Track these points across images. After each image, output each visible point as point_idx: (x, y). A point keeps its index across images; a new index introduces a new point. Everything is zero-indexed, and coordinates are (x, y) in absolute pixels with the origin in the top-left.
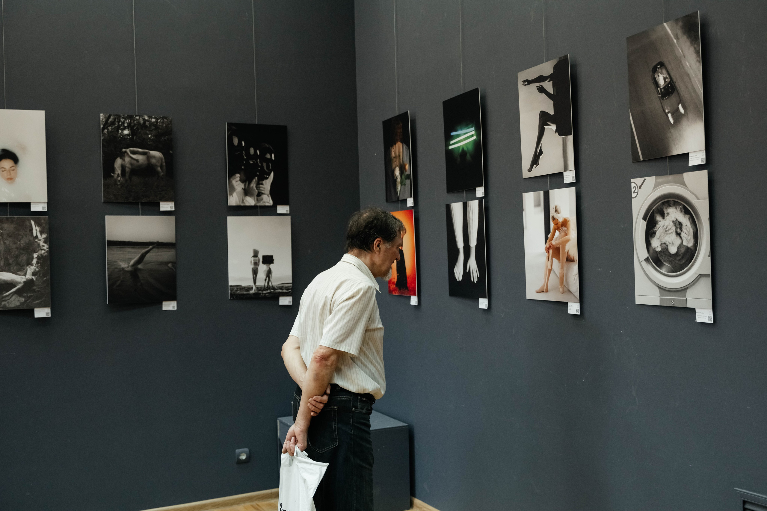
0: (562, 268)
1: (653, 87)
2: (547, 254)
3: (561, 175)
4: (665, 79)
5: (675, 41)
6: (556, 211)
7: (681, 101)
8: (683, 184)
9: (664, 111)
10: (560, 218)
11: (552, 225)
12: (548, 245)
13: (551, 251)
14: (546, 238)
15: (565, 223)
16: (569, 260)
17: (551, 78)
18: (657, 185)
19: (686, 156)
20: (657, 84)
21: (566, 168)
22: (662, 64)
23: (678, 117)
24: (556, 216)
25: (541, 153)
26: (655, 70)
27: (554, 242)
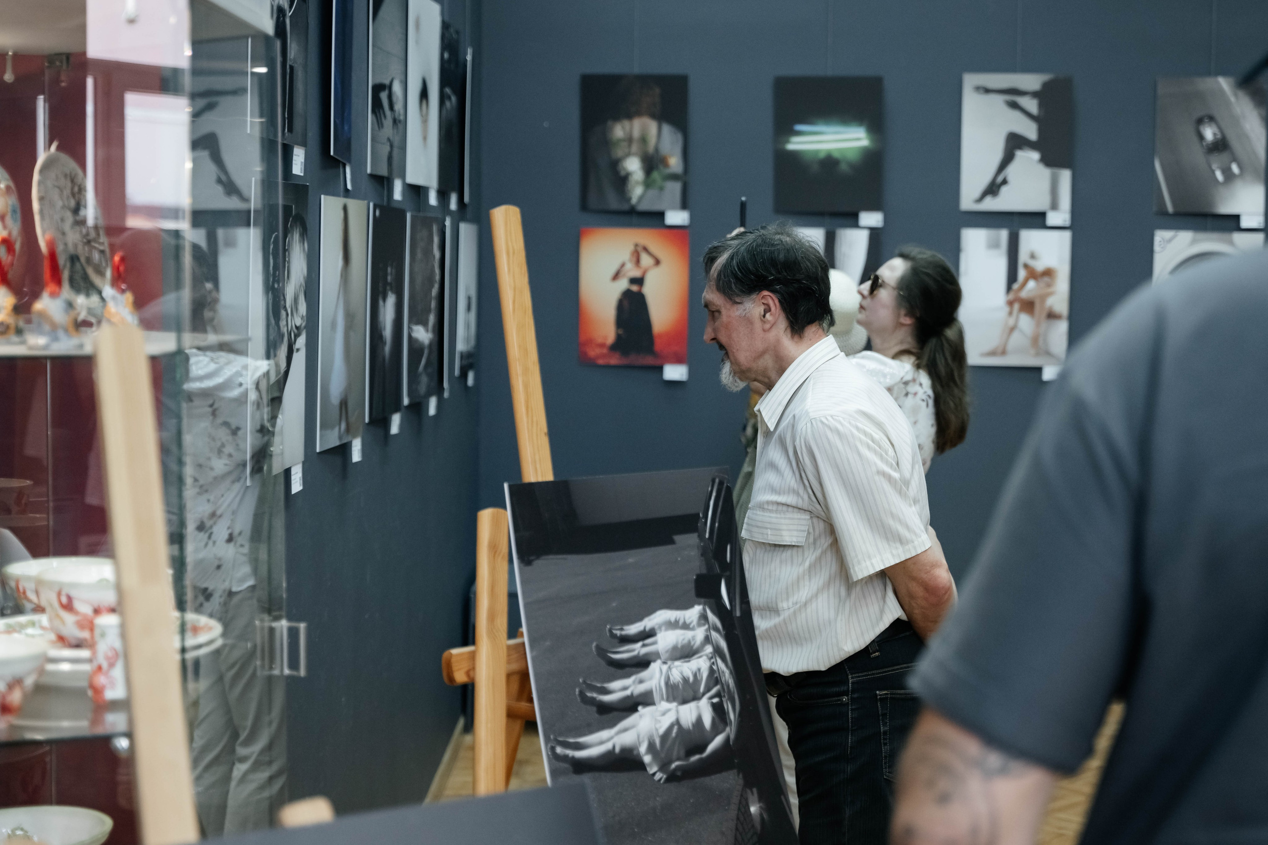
0: (1038, 325)
1: (1195, 139)
2: (1007, 309)
3: (1042, 215)
4: (1215, 134)
5: (1233, 99)
6: (1033, 256)
7: (1235, 159)
8: (1231, 243)
9: (1210, 167)
10: (1040, 266)
11: (1022, 274)
12: (1011, 296)
13: (1016, 306)
14: (1009, 288)
15: (1048, 273)
16: (1052, 316)
17: (1035, 94)
18: (1194, 242)
19: (1236, 218)
20: (1201, 137)
21: (1054, 206)
22: (1211, 119)
23: (1229, 176)
24: (1032, 263)
25: (1005, 182)
26: (1200, 121)
27: (1024, 294)
